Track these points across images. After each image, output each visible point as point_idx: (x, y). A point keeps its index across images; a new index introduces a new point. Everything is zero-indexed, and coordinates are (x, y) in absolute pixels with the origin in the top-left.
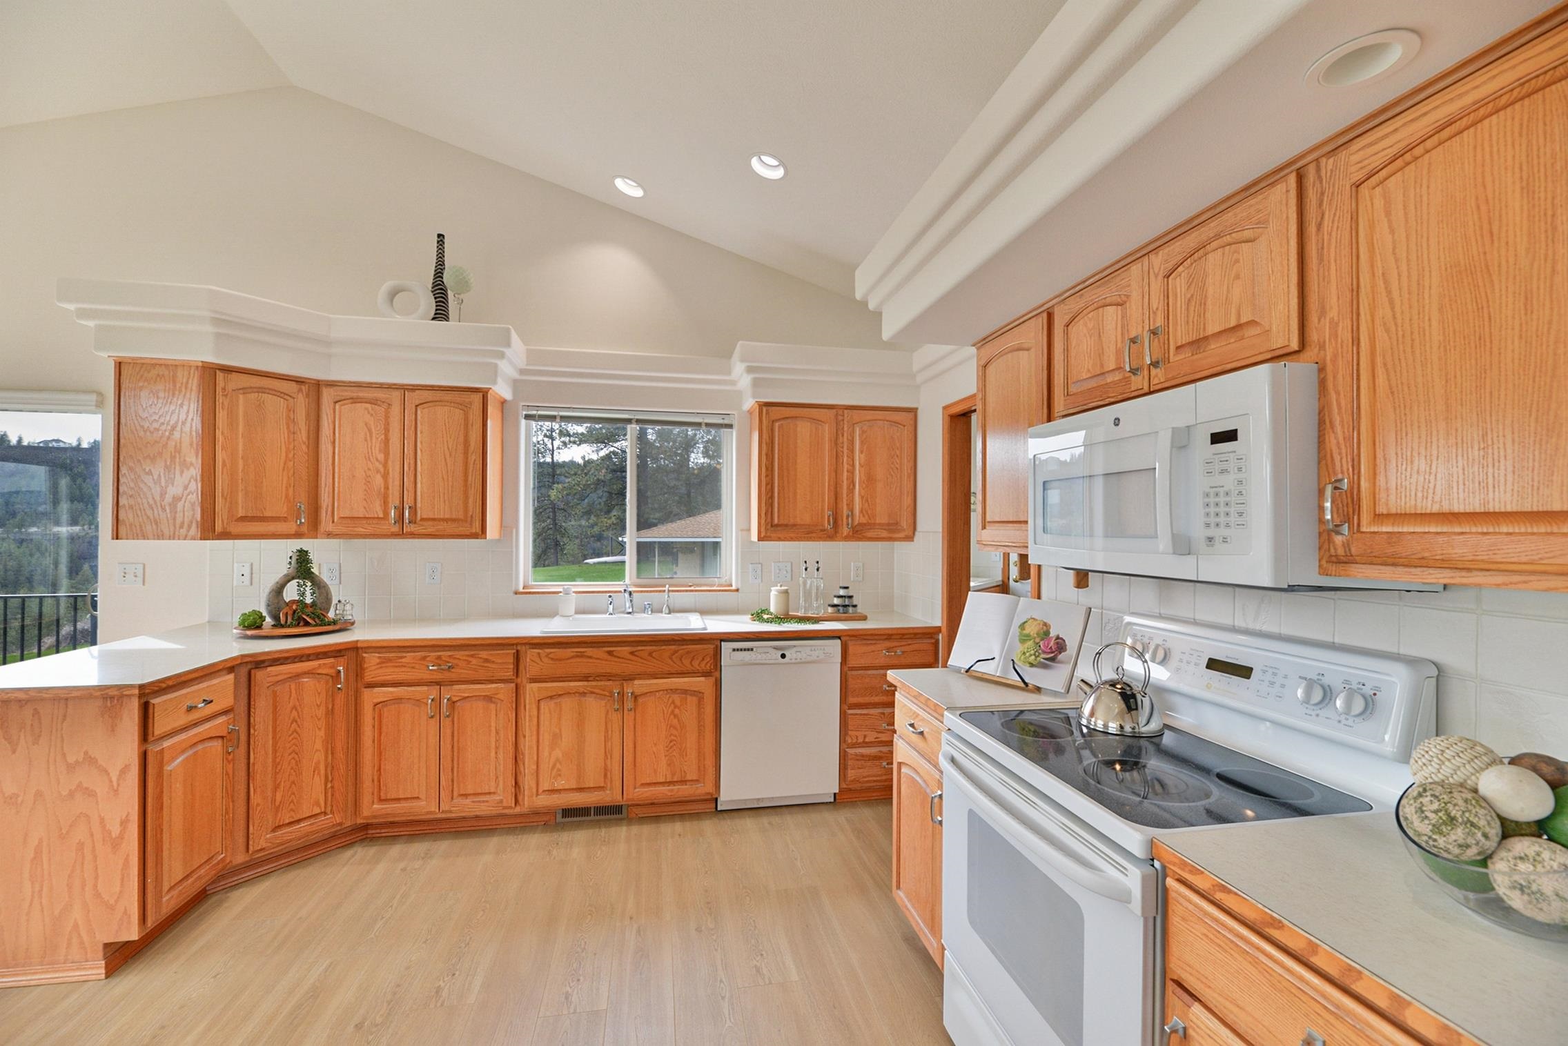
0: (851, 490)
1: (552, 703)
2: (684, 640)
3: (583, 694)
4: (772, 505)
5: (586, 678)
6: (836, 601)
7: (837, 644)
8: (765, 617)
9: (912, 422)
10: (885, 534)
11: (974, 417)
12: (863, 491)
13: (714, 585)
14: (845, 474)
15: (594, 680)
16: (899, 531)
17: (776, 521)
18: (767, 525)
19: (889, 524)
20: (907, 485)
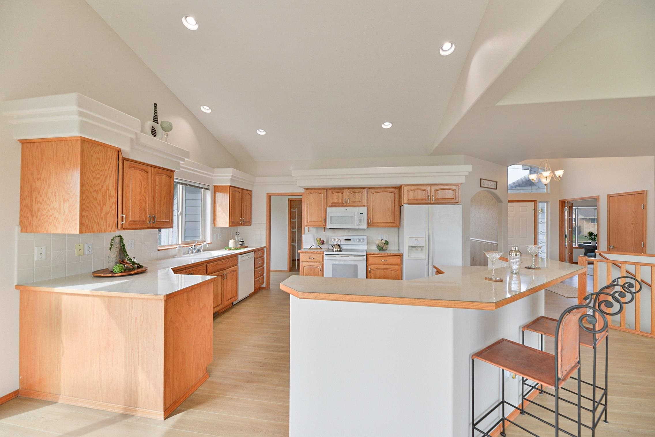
0: (244, 212)
6: (241, 243)
7: (254, 253)
9: (251, 194)
10: (248, 224)
14: (243, 207)
15: (219, 271)
17: (233, 221)
19: (248, 221)
20: (251, 212)
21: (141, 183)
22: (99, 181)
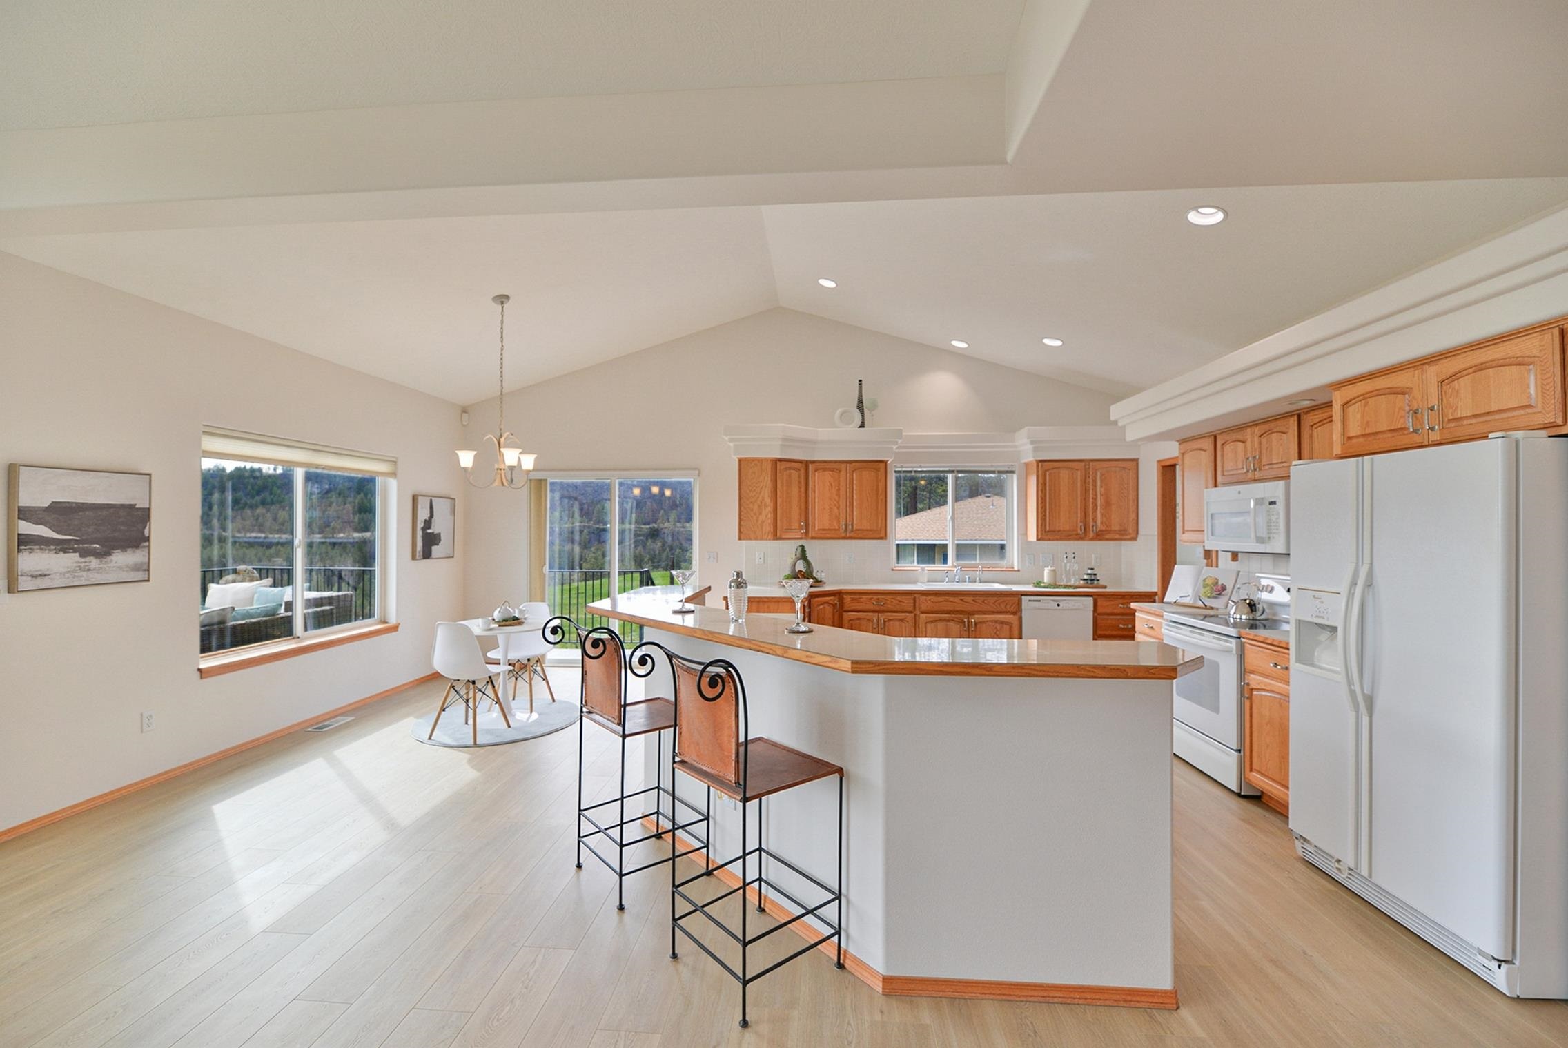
0: (1095, 510)
1: (933, 625)
2: (1001, 594)
3: (948, 621)
4: (1045, 520)
5: (949, 612)
6: (1086, 577)
7: (1091, 599)
8: (1042, 585)
9: (1135, 468)
10: (1117, 536)
11: (1177, 467)
12: (1102, 511)
13: (1003, 567)
14: (1091, 500)
15: (954, 614)
16: (1126, 535)
17: (1048, 529)
18: (1042, 531)
19: (1120, 531)
20: (1132, 508)
21: (831, 485)
22: (754, 493)
